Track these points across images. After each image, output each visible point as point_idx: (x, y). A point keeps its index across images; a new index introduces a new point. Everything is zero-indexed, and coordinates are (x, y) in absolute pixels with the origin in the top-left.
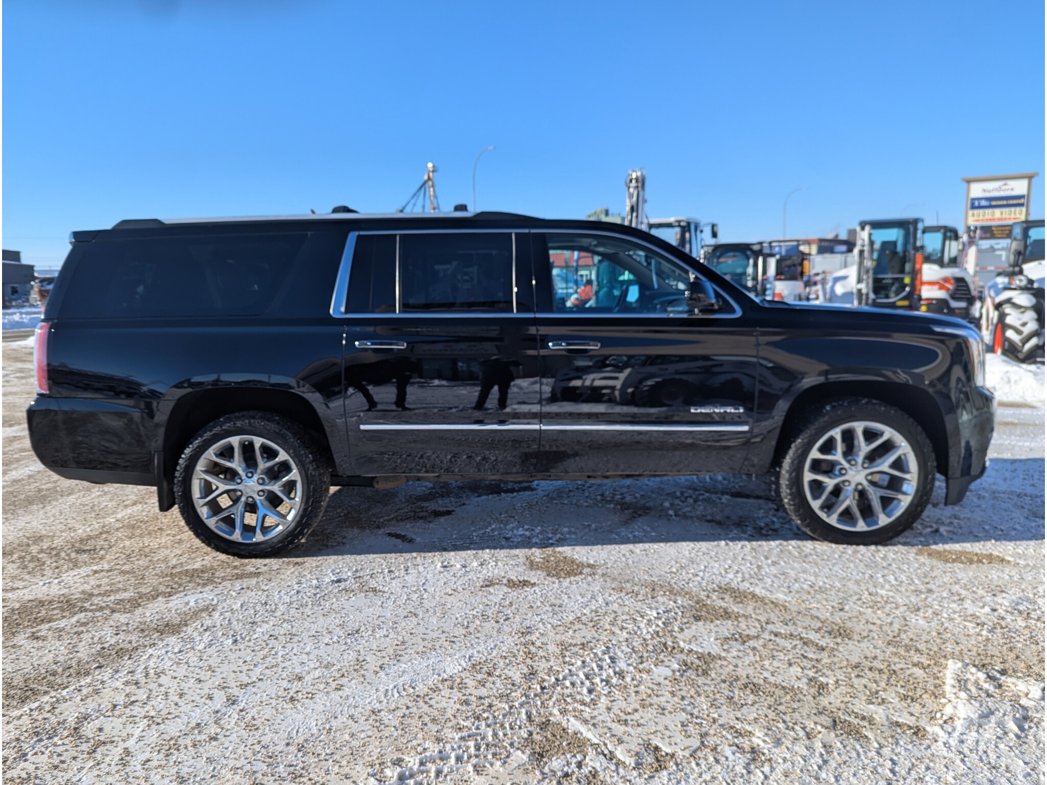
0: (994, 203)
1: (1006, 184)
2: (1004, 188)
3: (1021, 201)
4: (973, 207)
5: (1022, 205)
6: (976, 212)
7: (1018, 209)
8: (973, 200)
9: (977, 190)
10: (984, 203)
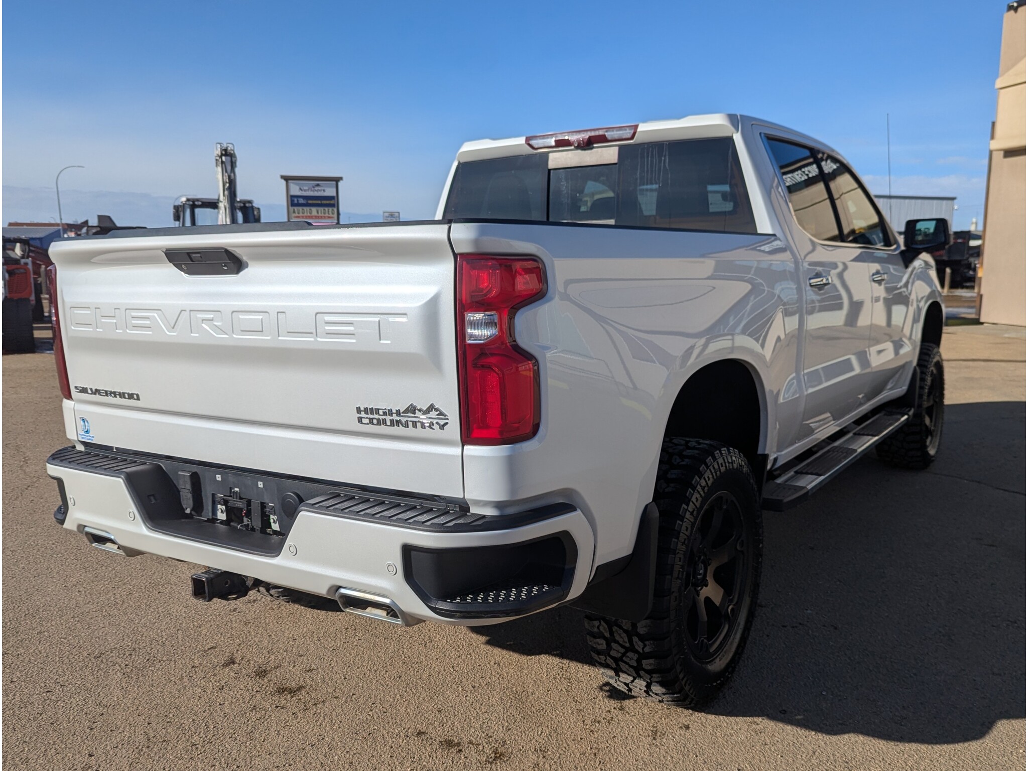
0: (310, 202)
1: (318, 185)
2: (316, 188)
3: (332, 202)
4: (293, 204)
5: (333, 205)
6: (296, 209)
7: (330, 209)
8: (292, 197)
9: (295, 190)
10: (301, 201)
